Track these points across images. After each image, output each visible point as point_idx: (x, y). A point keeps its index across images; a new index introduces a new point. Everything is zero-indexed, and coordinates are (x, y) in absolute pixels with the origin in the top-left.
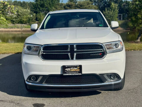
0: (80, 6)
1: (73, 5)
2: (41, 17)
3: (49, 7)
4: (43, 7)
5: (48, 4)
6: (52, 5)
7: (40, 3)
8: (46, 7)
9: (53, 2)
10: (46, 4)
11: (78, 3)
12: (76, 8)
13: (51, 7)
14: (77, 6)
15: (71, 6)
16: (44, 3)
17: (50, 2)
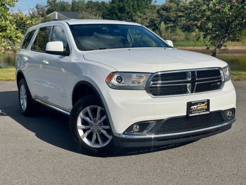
0: (185, 8)
1: (173, 9)
3: (132, 12)
4: (123, 13)
5: (131, 7)
6: (137, 8)
7: (118, 5)
8: (129, 12)
9: (139, 3)
10: (127, 8)
11: (182, 4)
12: (178, 12)
13: (136, 11)
14: (179, 9)
15: (170, 9)
16: (125, 6)
17: (134, 4)
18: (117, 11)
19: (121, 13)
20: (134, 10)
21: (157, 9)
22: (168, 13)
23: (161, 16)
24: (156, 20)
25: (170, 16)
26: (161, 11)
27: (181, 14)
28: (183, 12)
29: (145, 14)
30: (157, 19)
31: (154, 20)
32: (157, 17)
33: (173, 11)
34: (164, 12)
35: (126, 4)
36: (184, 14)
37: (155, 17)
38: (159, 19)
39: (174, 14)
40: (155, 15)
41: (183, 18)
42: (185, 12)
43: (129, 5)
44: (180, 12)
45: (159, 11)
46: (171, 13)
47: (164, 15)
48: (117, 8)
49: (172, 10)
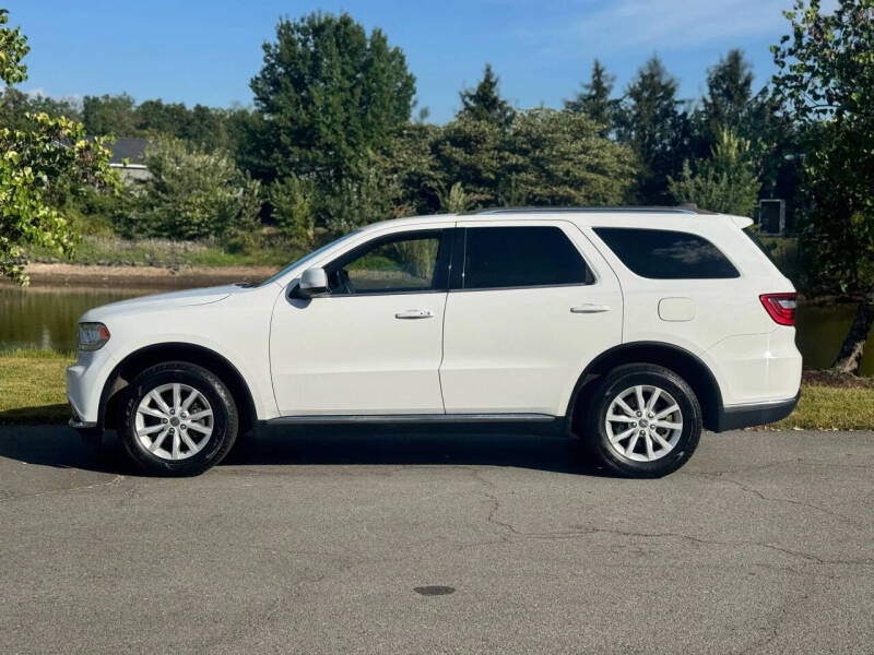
0: (531, 141)
1: (490, 139)
2: (293, 201)
3: (344, 145)
4: (309, 147)
5: (339, 128)
6: (361, 133)
7: (291, 119)
8: (330, 147)
9: (369, 117)
10: (324, 130)
11: (517, 125)
12: (507, 154)
13: (358, 144)
14: (509, 143)
15: (478, 142)
16: (318, 122)
17: (348, 118)
18: (285, 139)
19: (301, 146)
20: (352, 139)
21: (431, 138)
22: (471, 154)
23: (447, 163)
24: (431, 178)
25: (481, 167)
26: (448, 149)
27: (514, 159)
28: (524, 153)
29: (389, 155)
30: (432, 173)
31: (421, 177)
32: (432, 168)
33: (488, 150)
34: (456, 152)
35: (322, 118)
36: (528, 160)
37: (426, 166)
38: (439, 175)
39: (492, 158)
40: (427, 160)
41: (523, 175)
42: (531, 154)
43: (334, 121)
44: (513, 151)
45: (441, 147)
46: (484, 157)
47: (457, 163)
48: (289, 128)
49: (485, 146)
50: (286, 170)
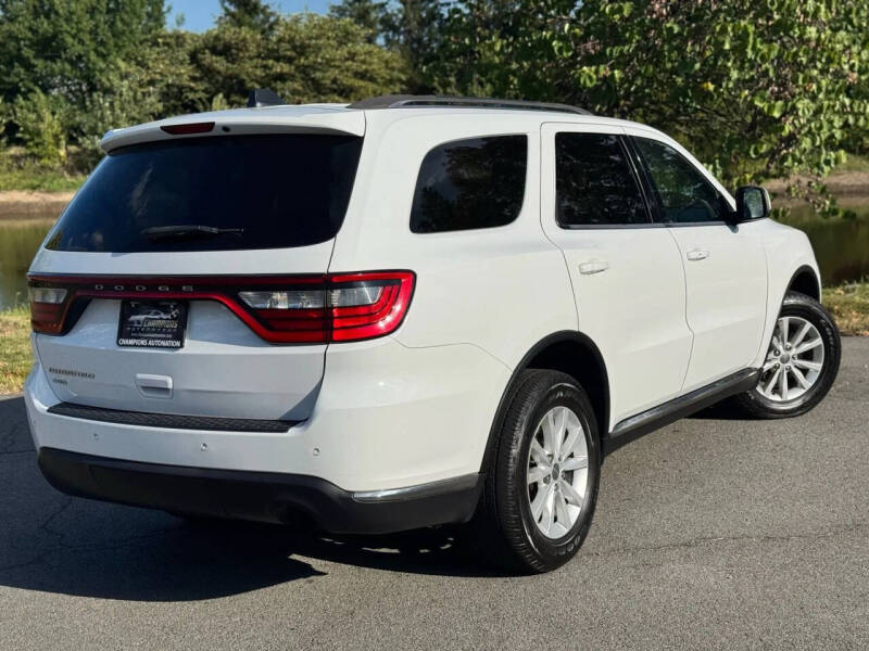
0: (294, 48)
1: (253, 49)
2: (40, 119)
3: (93, 56)
4: (53, 59)
5: (86, 38)
6: (112, 42)
7: (30, 29)
9: (119, 25)
10: (69, 40)
11: (279, 32)
12: (271, 62)
13: (109, 55)
14: (273, 51)
15: (239, 50)
16: (61, 32)
17: (97, 26)
18: (27, 53)
19: (46, 58)
20: (101, 49)
21: (189, 46)
22: (233, 63)
23: (208, 73)
24: (192, 89)
25: (244, 77)
26: (208, 58)
28: (290, 60)
29: (144, 65)
30: (192, 85)
31: (181, 89)
32: (193, 79)
33: (251, 58)
34: (217, 62)
35: (65, 27)
36: (293, 67)
37: (186, 77)
38: (201, 86)
39: (256, 67)
40: (186, 71)
41: (289, 84)
42: (296, 62)
43: (79, 30)
44: (277, 59)
45: (200, 56)
46: (247, 66)
47: (219, 73)
48: (30, 39)
49: (247, 54)
50: (31, 85)
